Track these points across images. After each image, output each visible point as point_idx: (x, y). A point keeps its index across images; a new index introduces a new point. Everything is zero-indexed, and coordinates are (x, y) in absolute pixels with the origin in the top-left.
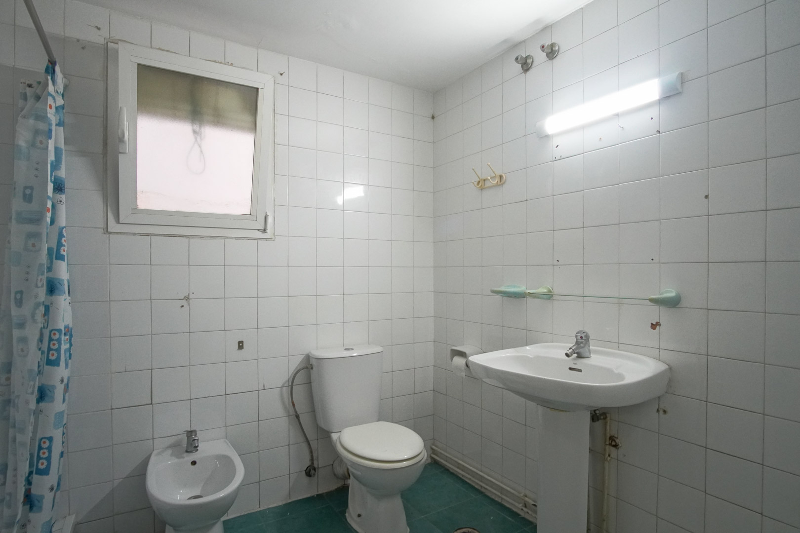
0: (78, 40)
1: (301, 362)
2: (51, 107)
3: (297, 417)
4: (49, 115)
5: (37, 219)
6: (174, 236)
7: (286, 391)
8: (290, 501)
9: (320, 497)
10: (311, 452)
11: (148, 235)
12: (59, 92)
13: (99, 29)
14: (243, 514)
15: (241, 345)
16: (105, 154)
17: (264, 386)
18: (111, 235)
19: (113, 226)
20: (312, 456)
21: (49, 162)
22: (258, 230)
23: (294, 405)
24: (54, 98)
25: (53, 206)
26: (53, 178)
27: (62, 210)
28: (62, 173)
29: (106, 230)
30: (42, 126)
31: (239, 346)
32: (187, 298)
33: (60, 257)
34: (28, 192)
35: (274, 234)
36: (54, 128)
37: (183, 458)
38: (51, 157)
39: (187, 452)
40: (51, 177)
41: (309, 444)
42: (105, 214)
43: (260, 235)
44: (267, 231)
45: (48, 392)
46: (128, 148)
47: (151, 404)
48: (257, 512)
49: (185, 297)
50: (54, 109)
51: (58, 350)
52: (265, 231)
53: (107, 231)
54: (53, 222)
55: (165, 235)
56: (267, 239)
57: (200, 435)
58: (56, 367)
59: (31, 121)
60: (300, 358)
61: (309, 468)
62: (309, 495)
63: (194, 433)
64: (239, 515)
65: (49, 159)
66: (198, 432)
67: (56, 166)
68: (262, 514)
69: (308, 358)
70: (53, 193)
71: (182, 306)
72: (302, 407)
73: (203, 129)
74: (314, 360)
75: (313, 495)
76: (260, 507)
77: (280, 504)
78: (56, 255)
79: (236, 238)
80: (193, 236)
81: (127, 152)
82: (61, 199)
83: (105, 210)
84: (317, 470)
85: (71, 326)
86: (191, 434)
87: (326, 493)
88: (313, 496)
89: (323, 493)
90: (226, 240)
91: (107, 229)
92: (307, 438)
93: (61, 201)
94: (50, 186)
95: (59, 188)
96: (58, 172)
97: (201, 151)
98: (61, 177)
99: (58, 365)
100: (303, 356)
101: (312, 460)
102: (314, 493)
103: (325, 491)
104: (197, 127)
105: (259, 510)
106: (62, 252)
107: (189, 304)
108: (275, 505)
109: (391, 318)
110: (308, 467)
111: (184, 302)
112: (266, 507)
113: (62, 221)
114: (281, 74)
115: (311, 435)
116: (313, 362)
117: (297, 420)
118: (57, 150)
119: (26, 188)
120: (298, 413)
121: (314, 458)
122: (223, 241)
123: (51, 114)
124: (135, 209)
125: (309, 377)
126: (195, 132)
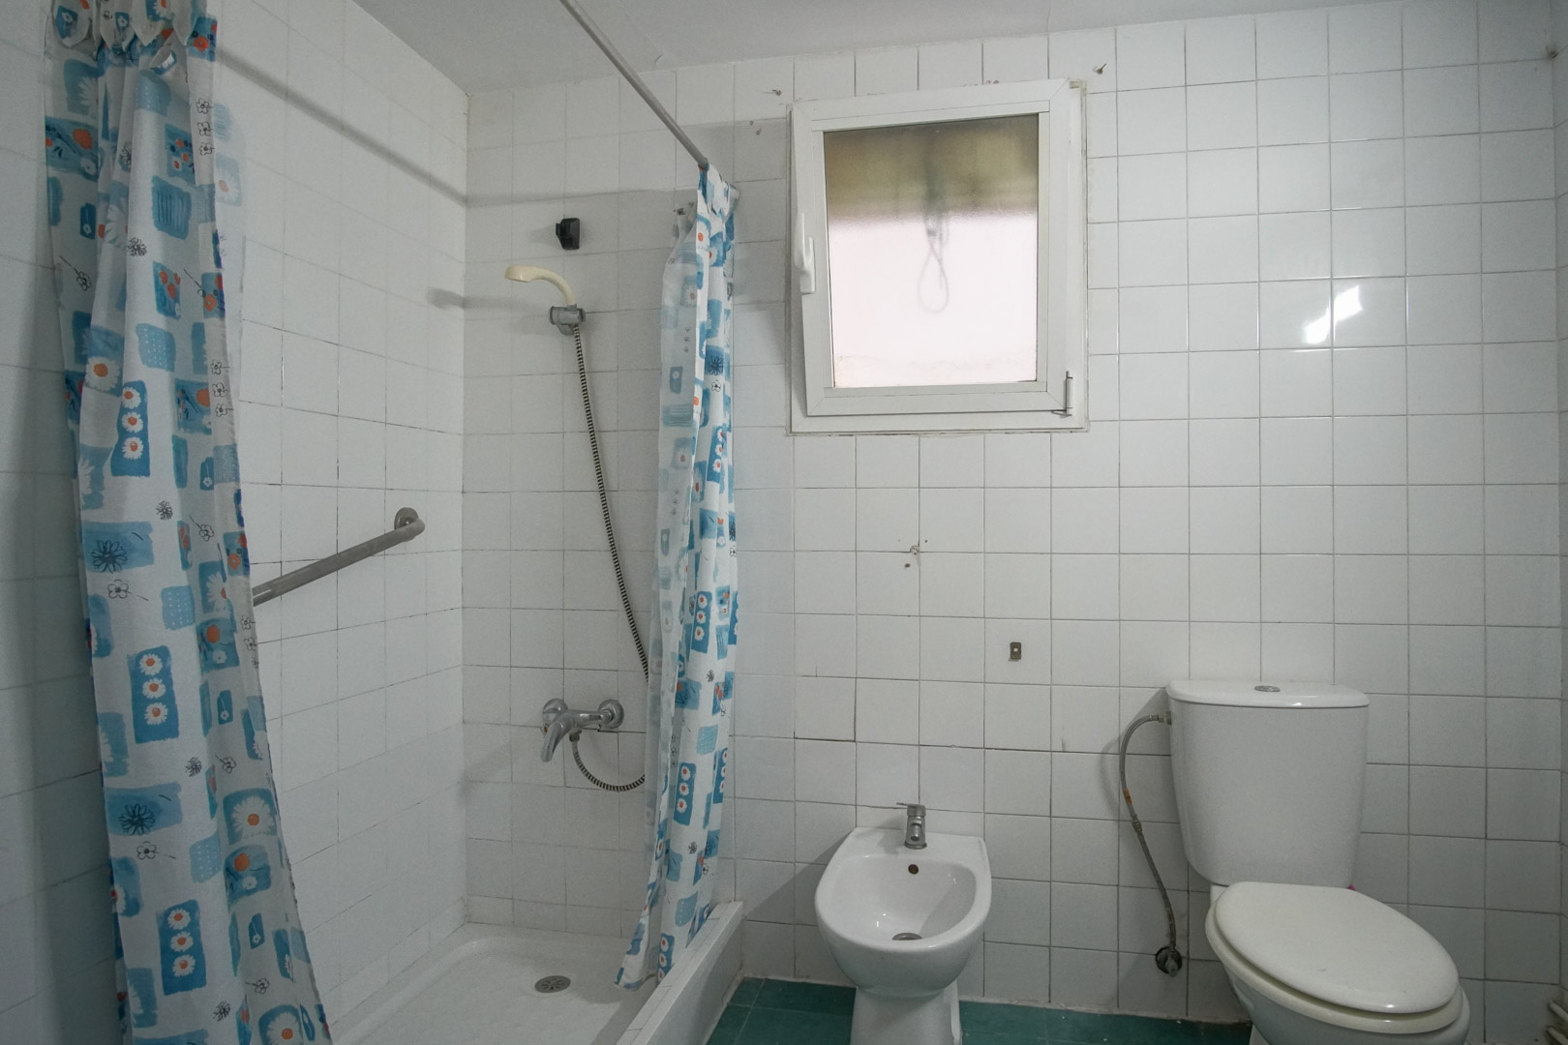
0: (752, 123)
1: (1147, 704)
2: (701, 237)
3: (1137, 827)
4: (698, 251)
5: (685, 420)
6: (894, 433)
7: (1113, 762)
8: (1117, 1012)
9: (1189, 1027)
10: (1171, 917)
11: (850, 434)
12: (717, 212)
13: (779, 93)
14: (1014, 1003)
15: (1016, 651)
16: (787, 301)
17: (1063, 745)
18: (797, 438)
19: (800, 423)
20: (1172, 927)
21: (698, 324)
22: (1052, 411)
23: (1128, 798)
24: (708, 224)
25: (706, 394)
26: (704, 350)
27: (718, 400)
28: (721, 341)
29: (789, 430)
30: (692, 270)
31: (1012, 652)
32: (916, 551)
33: (713, 476)
34: (676, 375)
35: (1087, 418)
36: (706, 271)
37: (896, 853)
38: (702, 316)
39: (907, 845)
40: (701, 348)
41: (1165, 897)
42: (788, 403)
43: (1056, 421)
44: (1070, 411)
45: (691, 692)
46: (812, 284)
47: (854, 741)
48: (1042, 1009)
49: (913, 547)
50: (706, 241)
51: (706, 626)
52: (1065, 412)
53: (791, 432)
54: (705, 421)
55: (878, 433)
56: (1072, 430)
57: (931, 820)
58: (702, 653)
59: (679, 265)
60: (1148, 695)
61: (1164, 952)
62: (1164, 1016)
63: (919, 813)
64: (1006, 1002)
65: (698, 320)
66: (927, 811)
67: (709, 333)
68: (1052, 1017)
69: (1164, 698)
70: (705, 373)
71: (908, 566)
72: (1147, 806)
73: (944, 225)
74: (1173, 701)
75: (1174, 1016)
76: (1050, 1001)
77: (1095, 1010)
78: (707, 472)
79: (1007, 431)
80: (926, 432)
81: (813, 290)
82: (717, 383)
83: (788, 394)
84: (1184, 962)
85: (734, 589)
86: (915, 810)
87: (1207, 1023)
88: (1174, 1021)
89: (1199, 1023)
90: (989, 436)
91: (791, 428)
92: (1159, 882)
93: (716, 386)
94: (700, 364)
95: (714, 364)
96: (713, 339)
97: (942, 271)
98: (718, 348)
99: (705, 651)
100: (1153, 692)
101: (1172, 934)
102: (1177, 1014)
103: (1204, 1020)
104: (932, 224)
105: (1048, 1006)
106: (717, 470)
107: (919, 564)
108: (1083, 1009)
109: (1406, 622)
110: (1162, 949)
111: (909, 558)
112: (1063, 1006)
113: (719, 417)
114: (1100, 71)
115: (1171, 879)
116: (1174, 708)
117: (1136, 834)
118: (712, 306)
119: (673, 370)
120: (1139, 818)
121: (1178, 933)
122: (981, 437)
123: (702, 249)
124: (831, 389)
125: (1166, 740)
126: (930, 233)
